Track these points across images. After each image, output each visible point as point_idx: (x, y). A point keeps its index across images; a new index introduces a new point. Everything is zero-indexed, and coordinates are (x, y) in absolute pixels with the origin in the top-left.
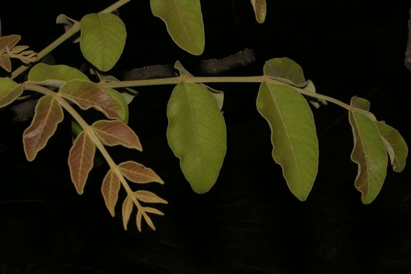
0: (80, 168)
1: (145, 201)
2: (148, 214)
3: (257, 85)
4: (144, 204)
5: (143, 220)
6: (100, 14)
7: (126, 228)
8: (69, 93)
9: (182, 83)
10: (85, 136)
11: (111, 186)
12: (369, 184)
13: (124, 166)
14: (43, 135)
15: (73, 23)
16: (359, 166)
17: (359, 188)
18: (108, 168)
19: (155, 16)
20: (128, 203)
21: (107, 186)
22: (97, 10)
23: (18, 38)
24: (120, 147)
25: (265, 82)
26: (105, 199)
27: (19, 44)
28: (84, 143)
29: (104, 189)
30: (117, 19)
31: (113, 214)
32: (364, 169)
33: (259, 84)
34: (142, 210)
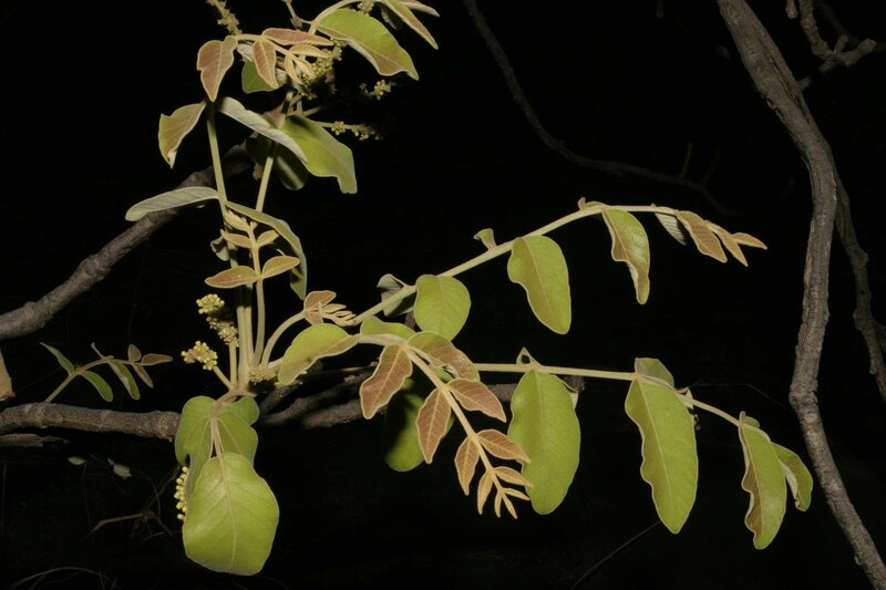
0: (430, 433)
1: (507, 481)
2: (509, 497)
3: (627, 384)
4: (505, 484)
5: (503, 505)
6: (439, 276)
7: (480, 512)
8: (417, 347)
9: (533, 371)
10: (439, 395)
11: (466, 458)
12: (763, 523)
13: (484, 436)
14: (385, 391)
15: (402, 286)
16: (752, 497)
17: (750, 527)
18: (464, 435)
19: (514, 281)
20: (486, 480)
21: (462, 457)
22: (436, 273)
23: (333, 295)
24: (479, 414)
25: (636, 381)
26: (458, 471)
27: (334, 302)
28: (437, 403)
29: (459, 460)
30: (460, 284)
31: (467, 492)
32: (757, 501)
33: (629, 382)
34: (501, 492)
